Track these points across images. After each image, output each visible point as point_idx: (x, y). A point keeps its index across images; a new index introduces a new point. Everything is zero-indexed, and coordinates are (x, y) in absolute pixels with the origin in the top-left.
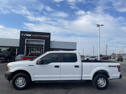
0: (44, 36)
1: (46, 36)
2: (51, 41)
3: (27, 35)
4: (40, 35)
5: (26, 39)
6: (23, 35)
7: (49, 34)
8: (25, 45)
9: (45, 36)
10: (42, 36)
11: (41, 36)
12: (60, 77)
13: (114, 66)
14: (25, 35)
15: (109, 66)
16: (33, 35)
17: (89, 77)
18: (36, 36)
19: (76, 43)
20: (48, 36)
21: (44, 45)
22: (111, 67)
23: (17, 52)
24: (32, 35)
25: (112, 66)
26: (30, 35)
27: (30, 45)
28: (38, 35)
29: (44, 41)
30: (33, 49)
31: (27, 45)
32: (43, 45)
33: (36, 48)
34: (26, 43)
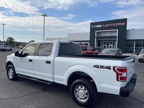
0: (117, 24)
1: (119, 24)
2: (127, 29)
3: (97, 26)
4: (112, 24)
5: (96, 31)
6: (93, 26)
7: (125, 20)
8: (96, 38)
9: (118, 24)
11: (114, 25)
12: (34, 74)
13: (107, 68)
14: (95, 26)
15: (95, 66)
16: (104, 25)
17: (62, 80)
18: (106, 25)
20: (123, 24)
21: (117, 36)
22: (98, 68)
24: (102, 26)
25: (102, 67)
26: (100, 26)
27: (100, 38)
28: (110, 25)
29: (117, 31)
30: (105, 42)
32: (115, 37)
33: (109, 40)
34: (96, 36)
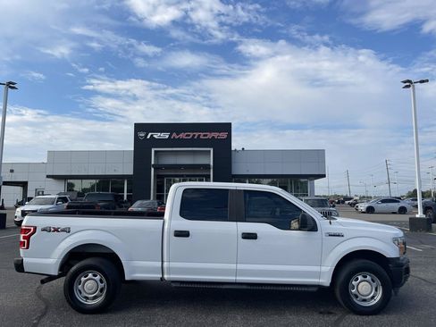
0: (210, 135)
1: (215, 135)
2: (233, 149)
3: (157, 136)
4: (197, 134)
5: (153, 150)
6: (142, 135)
7: (227, 127)
8: (153, 169)
9: (213, 134)
10: (204, 136)
11: (201, 137)
14: (150, 134)
16: (174, 134)
18: (182, 135)
19: (324, 151)
20: (224, 135)
21: (212, 164)
23: (125, 194)
24: (170, 136)
26: (166, 136)
27: (166, 168)
28: (192, 134)
29: (210, 151)
30: (177, 179)
31: (157, 168)
32: (207, 167)
33: (187, 176)
34: (153, 163)
